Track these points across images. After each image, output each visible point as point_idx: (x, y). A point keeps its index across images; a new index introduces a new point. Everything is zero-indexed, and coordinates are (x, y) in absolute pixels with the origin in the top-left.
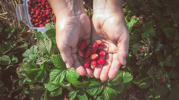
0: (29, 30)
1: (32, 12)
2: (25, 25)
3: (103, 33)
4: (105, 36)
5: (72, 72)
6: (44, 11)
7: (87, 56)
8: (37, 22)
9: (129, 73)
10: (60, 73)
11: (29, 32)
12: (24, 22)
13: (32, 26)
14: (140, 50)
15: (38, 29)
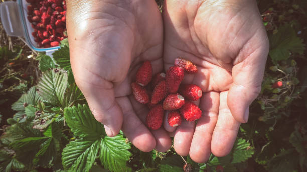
0: (30, 54)
1: (34, 18)
2: (22, 46)
3: (195, 39)
4: (198, 47)
5: (114, 146)
6: (59, 15)
7: (154, 102)
8: (45, 38)
9: (244, 141)
10: (84, 150)
11: (31, 59)
12: (20, 38)
13: (36, 46)
14: (271, 89)
15: (47, 52)
